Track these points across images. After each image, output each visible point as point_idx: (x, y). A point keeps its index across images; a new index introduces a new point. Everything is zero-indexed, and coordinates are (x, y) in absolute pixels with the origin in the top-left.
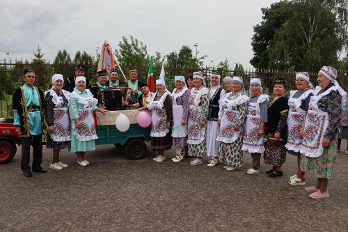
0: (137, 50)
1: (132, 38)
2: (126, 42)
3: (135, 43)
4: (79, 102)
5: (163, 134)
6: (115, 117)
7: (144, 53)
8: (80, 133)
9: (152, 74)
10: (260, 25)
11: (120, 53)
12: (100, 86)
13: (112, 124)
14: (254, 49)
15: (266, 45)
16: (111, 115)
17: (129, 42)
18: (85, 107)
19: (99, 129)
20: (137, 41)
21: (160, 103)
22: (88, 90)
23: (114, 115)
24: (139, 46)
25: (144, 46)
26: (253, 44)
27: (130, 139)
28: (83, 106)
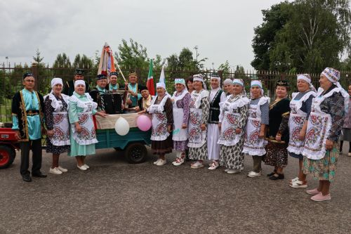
0: (137, 53)
1: (131, 41)
2: (126, 45)
3: (135, 46)
4: (79, 106)
5: (163, 138)
6: (115, 120)
7: (144, 56)
8: (80, 137)
9: (152, 77)
10: (261, 26)
11: (119, 56)
12: (99, 90)
13: (112, 128)
14: (255, 51)
15: (267, 46)
16: (111, 119)
17: (129, 45)
18: (85, 110)
19: (99, 133)
20: (136, 44)
21: (160, 107)
22: (87, 94)
23: (114, 118)
24: (139, 49)
25: (143, 48)
26: (254, 46)
27: (130, 143)
28: (82, 109)
